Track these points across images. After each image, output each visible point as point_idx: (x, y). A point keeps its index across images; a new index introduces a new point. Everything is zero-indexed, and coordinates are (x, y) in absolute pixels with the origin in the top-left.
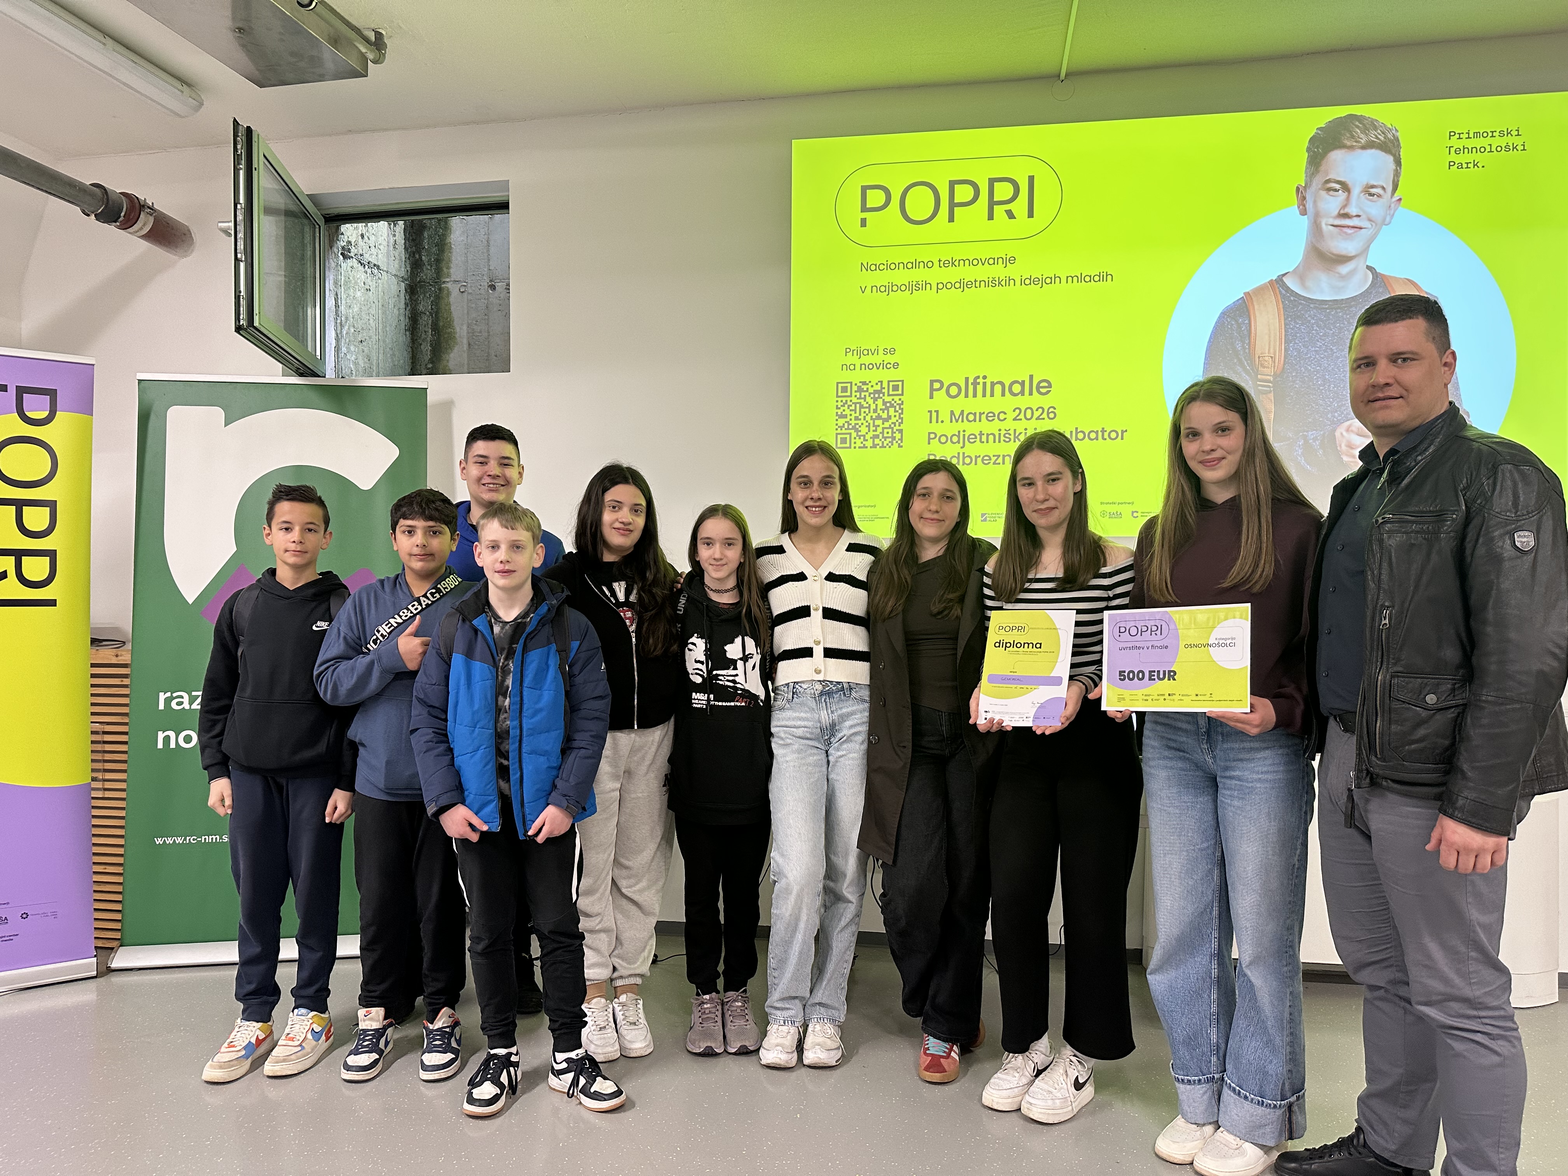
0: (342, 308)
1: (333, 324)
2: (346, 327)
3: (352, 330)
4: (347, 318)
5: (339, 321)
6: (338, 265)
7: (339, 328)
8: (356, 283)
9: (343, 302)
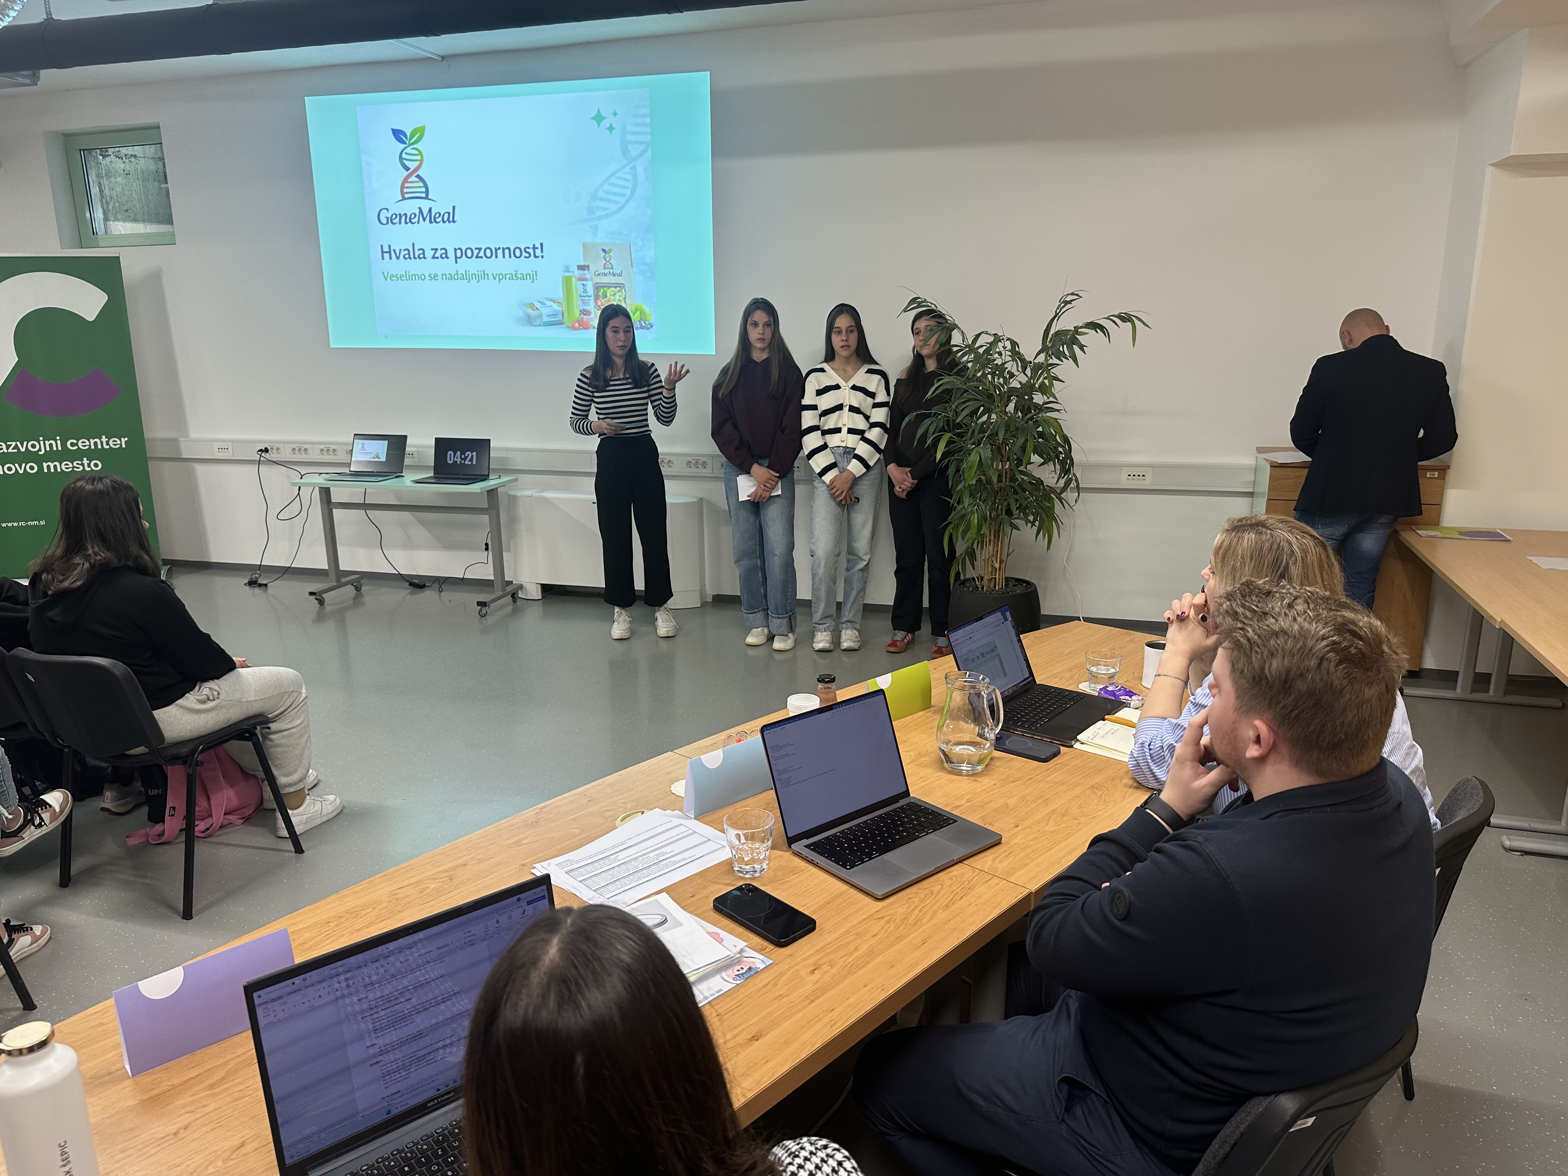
0: (107, 191)
1: (99, 204)
2: (112, 204)
3: (117, 204)
4: (111, 198)
5: (104, 201)
6: (98, 164)
7: (105, 205)
8: (116, 172)
9: (107, 187)
